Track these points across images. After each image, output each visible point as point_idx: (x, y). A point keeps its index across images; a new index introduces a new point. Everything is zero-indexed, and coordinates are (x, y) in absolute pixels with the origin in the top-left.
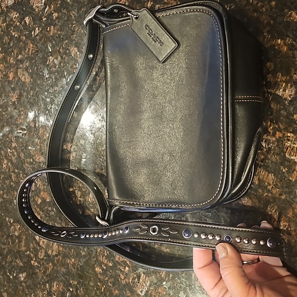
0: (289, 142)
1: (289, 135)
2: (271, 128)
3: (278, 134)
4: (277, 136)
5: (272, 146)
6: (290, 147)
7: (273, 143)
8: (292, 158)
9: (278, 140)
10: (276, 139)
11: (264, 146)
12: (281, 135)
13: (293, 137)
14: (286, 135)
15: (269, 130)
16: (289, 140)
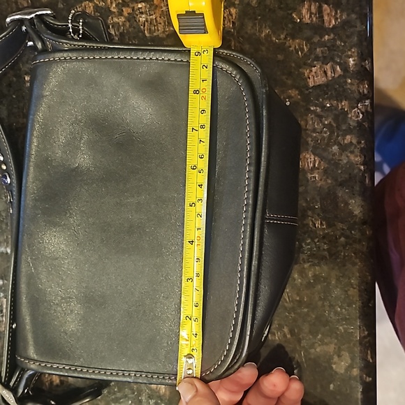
0: (143, 16)
1: (140, 6)
2: (114, 5)
3: (126, 11)
4: (125, 13)
5: (123, 30)
6: (147, 21)
7: (124, 25)
8: (155, 34)
9: (128, 19)
10: (125, 17)
11: (113, 33)
12: (130, 10)
13: (145, 7)
14: (136, 8)
15: (112, 9)
16: (142, 13)
